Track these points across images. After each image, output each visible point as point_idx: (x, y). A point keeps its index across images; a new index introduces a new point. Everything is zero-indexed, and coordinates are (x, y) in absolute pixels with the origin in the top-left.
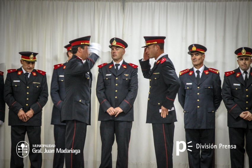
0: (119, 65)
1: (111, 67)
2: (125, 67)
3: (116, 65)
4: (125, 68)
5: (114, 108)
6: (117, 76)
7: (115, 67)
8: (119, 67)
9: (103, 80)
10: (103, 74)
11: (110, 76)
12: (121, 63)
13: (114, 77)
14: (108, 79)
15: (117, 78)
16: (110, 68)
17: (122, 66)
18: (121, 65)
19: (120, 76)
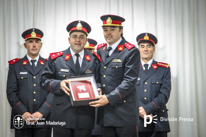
0: (36, 61)
1: (25, 63)
2: (42, 63)
3: (32, 61)
4: (43, 65)
5: (32, 114)
6: (34, 75)
7: (31, 64)
8: (36, 63)
9: (17, 79)
10: (16, 72)
11: (26, 74)
12: (37, 58)
13: (31, 76)
14: (23, 79)
15: (35, 77)
16: (25, 65)
17: (39, 63)
18: (37, 61)
19: (37, 75)
